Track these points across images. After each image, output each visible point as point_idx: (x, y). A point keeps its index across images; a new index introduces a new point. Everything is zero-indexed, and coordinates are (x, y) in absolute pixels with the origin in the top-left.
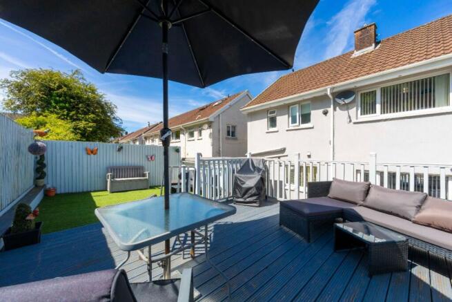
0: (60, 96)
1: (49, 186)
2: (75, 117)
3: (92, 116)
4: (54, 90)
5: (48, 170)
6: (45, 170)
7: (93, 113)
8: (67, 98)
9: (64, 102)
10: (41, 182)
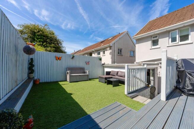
0: (39, 36)
1: (36, 78)
2: (46, 46)
3: (53, 45)
4: (36, 33)
5: (35, 68)
6: (33, 68)
7: (53, 44)
8: (42, 37)
9: (41, 38)
10: (32, 75)
